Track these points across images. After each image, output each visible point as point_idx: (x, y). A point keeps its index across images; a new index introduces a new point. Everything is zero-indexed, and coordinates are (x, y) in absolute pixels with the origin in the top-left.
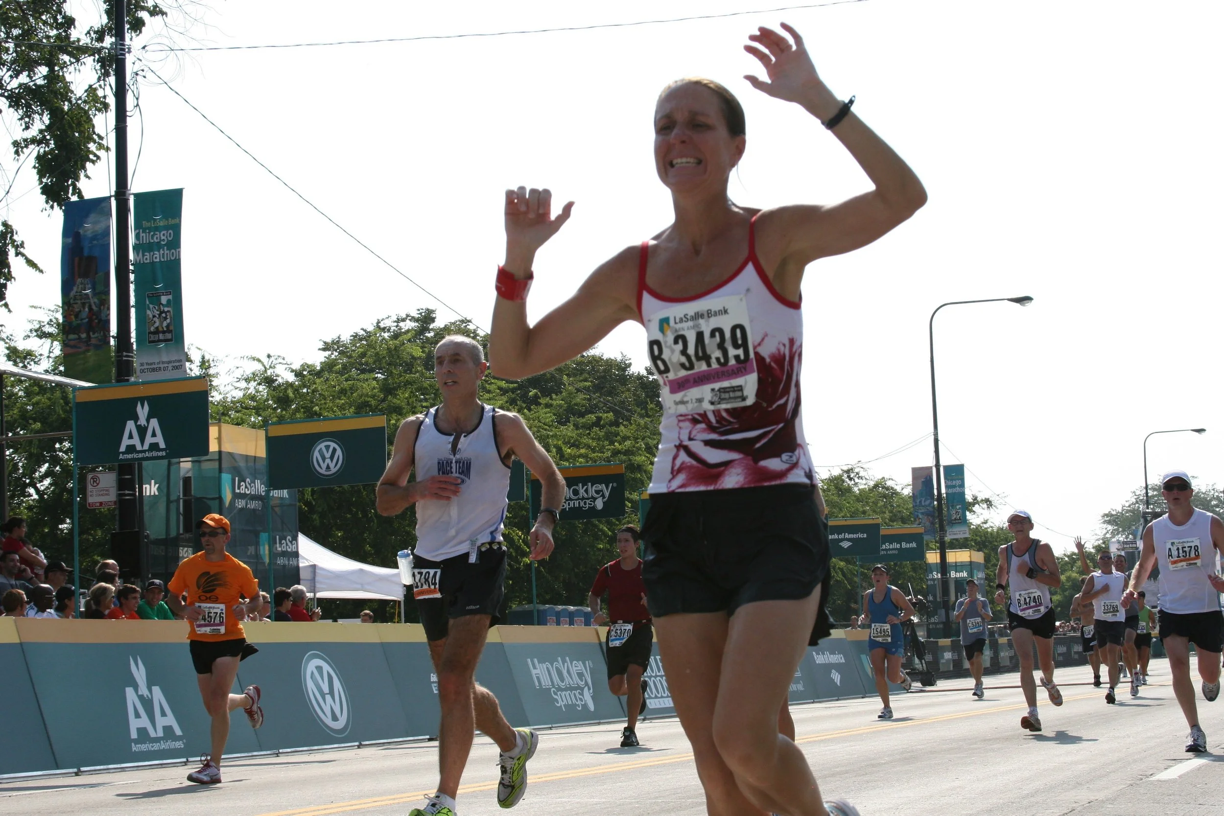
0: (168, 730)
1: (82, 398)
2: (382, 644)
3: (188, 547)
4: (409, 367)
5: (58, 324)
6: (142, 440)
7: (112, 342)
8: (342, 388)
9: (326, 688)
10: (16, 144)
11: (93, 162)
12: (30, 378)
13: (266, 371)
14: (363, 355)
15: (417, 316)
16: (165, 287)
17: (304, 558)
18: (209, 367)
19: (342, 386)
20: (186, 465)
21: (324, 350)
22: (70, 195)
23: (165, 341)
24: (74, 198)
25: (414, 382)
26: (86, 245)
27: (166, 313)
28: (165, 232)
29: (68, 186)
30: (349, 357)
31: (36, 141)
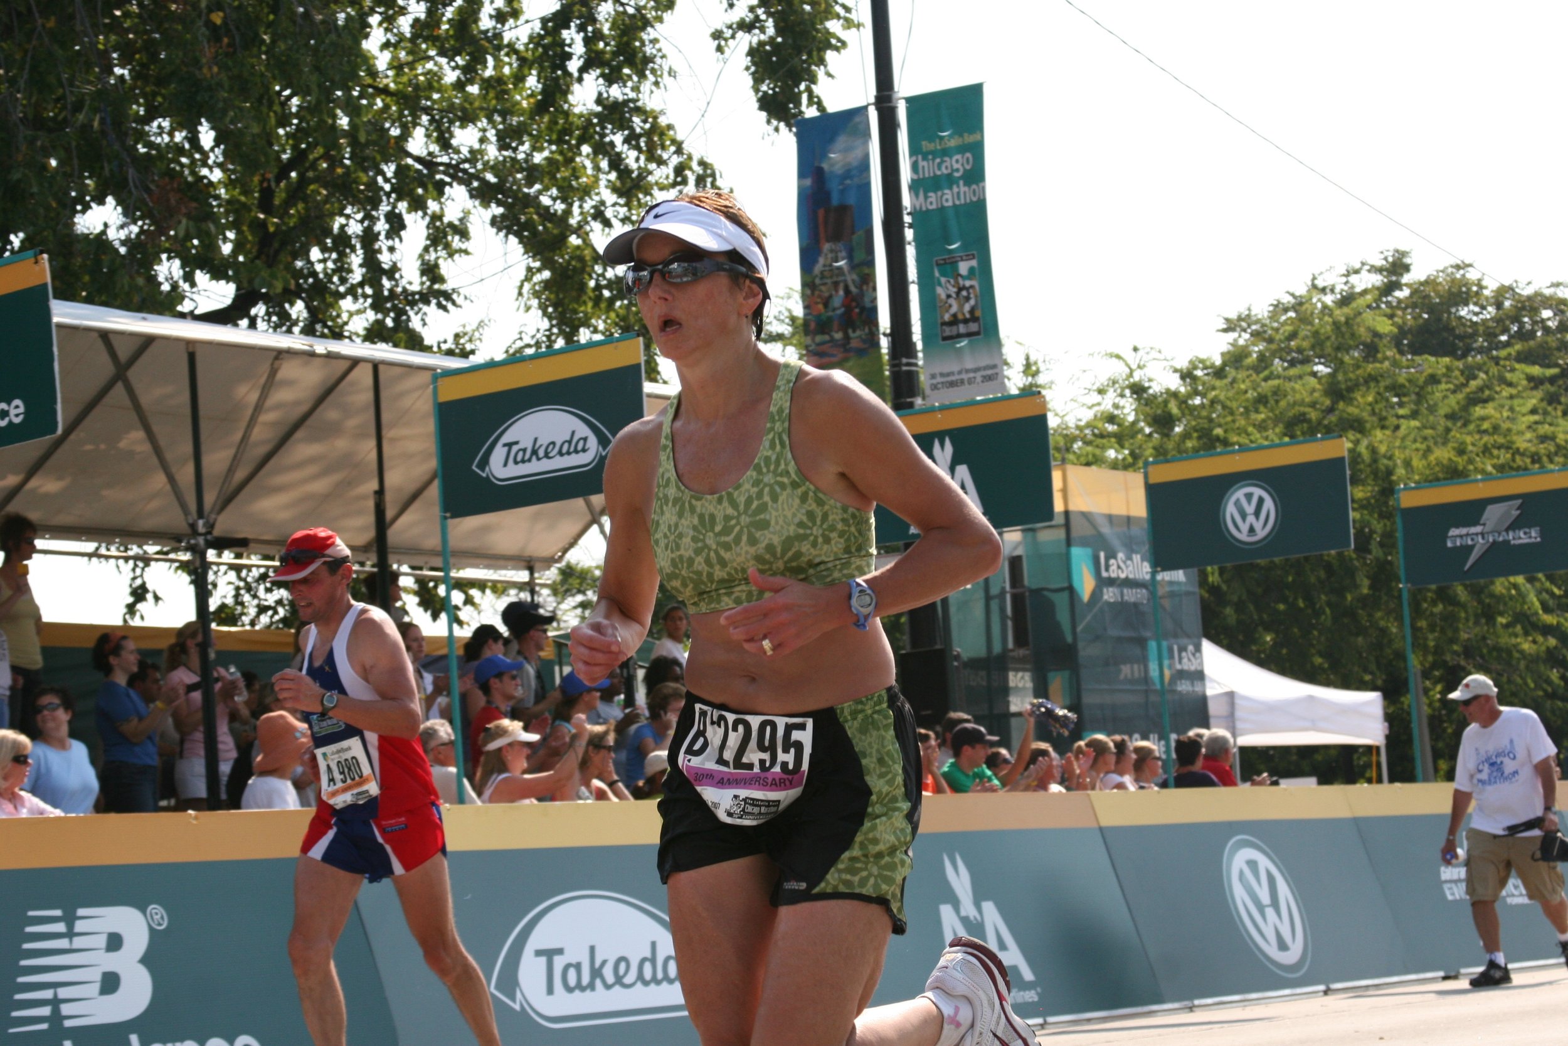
0: (1013, 971)
2: (1356, 820)
3: (1024, 670)
4: (1371, 351)
5: (793, 319)
7: (884, 343)
8: (1259, 394)
9: (1265, 897)
10: (716, 35)
11: (837, 49)
13: (1131, 375)
14: (1293, 335)
15: (1379, 262)
16: (964, 247)
17: (1215, 681)
18: (1037, 372)
19: (1260, 390)
20: (1013, 537)
21: (1225, 330)
22: (804, 108)
23: (969, 335)
24: (811, 112)
25: (1382, 376)
26: (834, 187)
27: (967, 289)
28: (959, 157)
29: (800, 93)
30: (1270, 340)
31: (745, 26)
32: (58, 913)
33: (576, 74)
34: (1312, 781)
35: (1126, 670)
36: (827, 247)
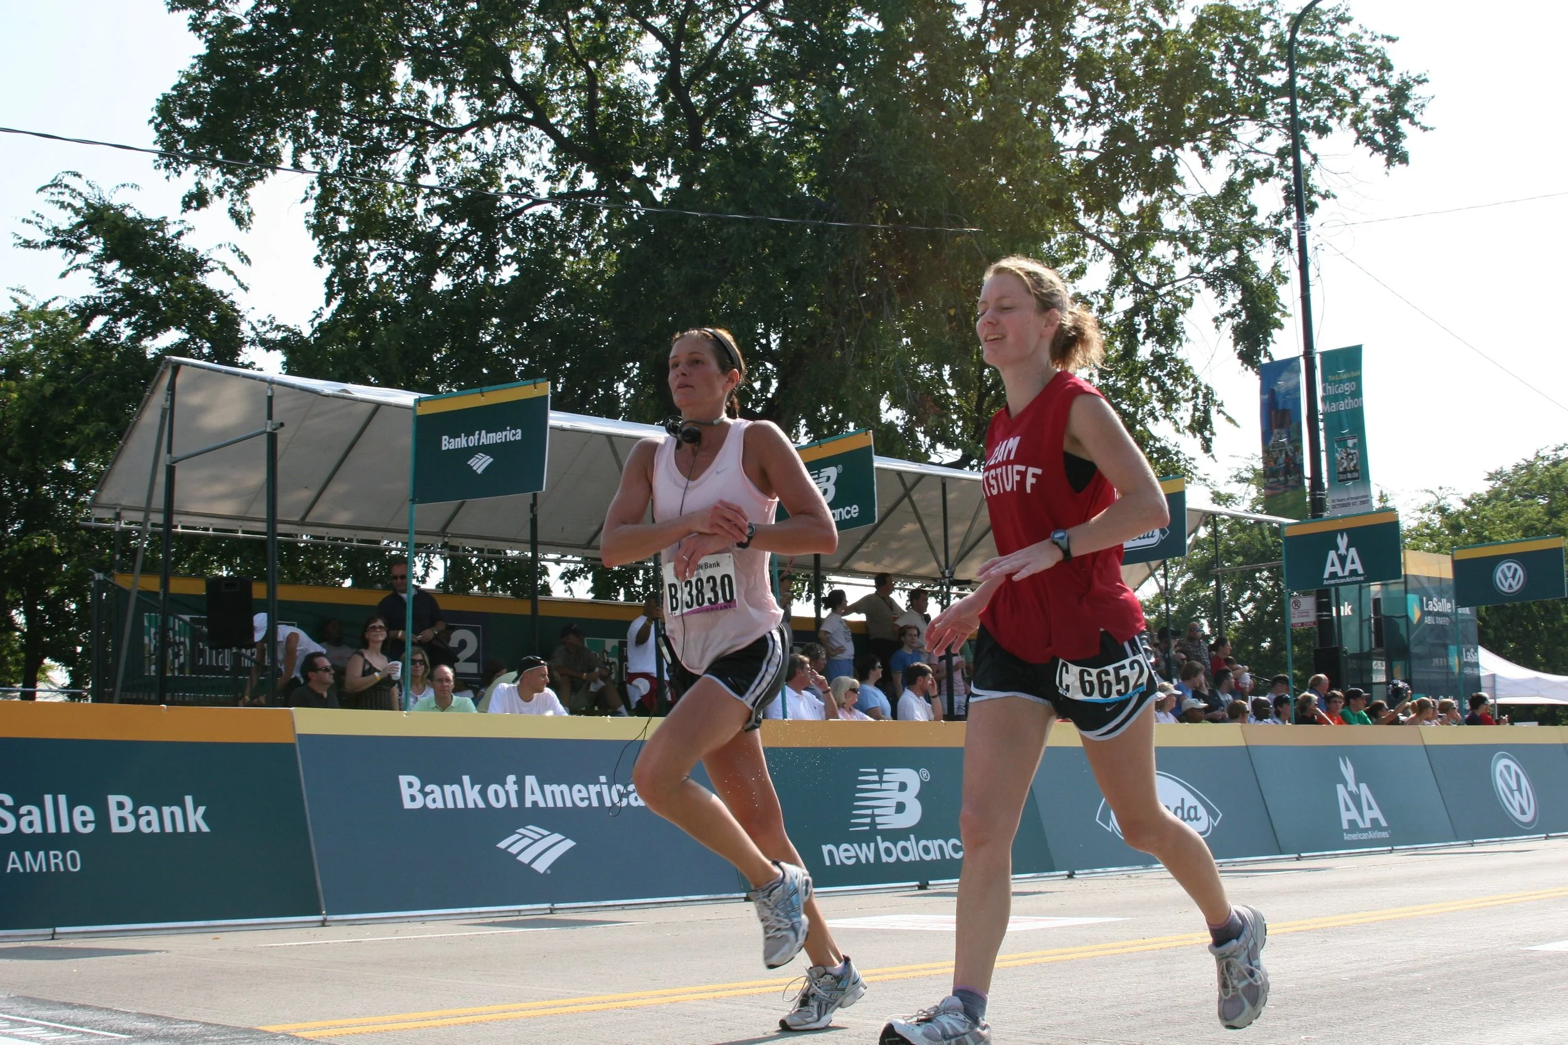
0: (1374, 821)
1: (1288, 532)
2: (1564, 745)
3: (1381, 660)
6: (1343, 567)
7: (1307, 483)
8: (1508, 514)
9: (1513, 785)
10: (1216, 320)
12: (1232, 517)
13: (1439, 502)
14: (1526, 483)
16: (1350, 432)
17: (1484, 669)
19: (1509, 512)
20: (1375, 588)
21: (1489, 479)
22: (1261, 359)
23: (1352, 479)
24: (1265, 360)
26: (1280, 400)
27: (1352, 454)
28: (1348, 384)
29: (1260, 351)
30: (1513, 485)
31: (1230, 315)
32: (875, 770)
33: (1141, 341)
34: (1536, 723)
35: (1436, 661)
36: (1276, 431)
